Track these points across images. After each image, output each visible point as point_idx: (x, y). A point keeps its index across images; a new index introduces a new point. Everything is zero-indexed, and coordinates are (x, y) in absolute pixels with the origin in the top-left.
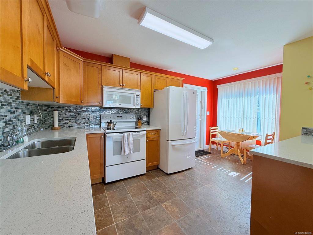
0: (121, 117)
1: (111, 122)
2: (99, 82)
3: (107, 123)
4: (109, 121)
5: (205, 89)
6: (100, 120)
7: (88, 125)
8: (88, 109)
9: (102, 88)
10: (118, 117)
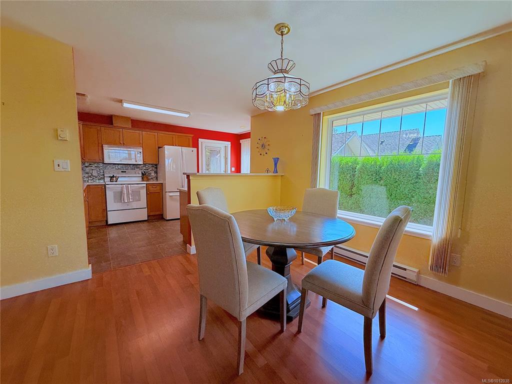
0: (125, 172)
1: (113, 177)
2: (99, 141)
3: (110, 177)
4: (112, 176)
5: (228, 144)
6: (104, 175)
7: (92, 179)
8: (91, 164)
9: (102, 146)
10: (122, 172)
